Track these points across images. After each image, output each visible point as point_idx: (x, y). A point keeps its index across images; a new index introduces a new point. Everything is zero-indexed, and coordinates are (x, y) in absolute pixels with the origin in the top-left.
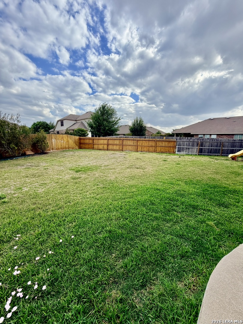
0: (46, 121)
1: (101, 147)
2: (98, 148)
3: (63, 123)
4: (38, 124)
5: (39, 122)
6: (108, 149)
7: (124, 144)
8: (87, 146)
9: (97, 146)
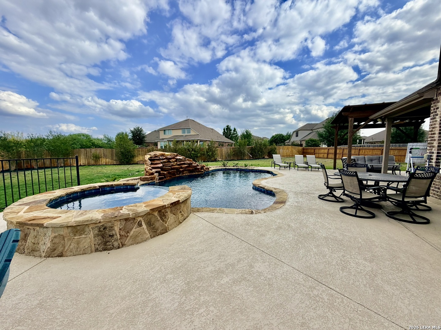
0: (283, 134)
1: (321, 156)
2: (318, 156)
3: (298, 133)
4: (275, 137)
5: (277, 135)
6: (327, 157)
7: (345, 153)
9: (317, 155)
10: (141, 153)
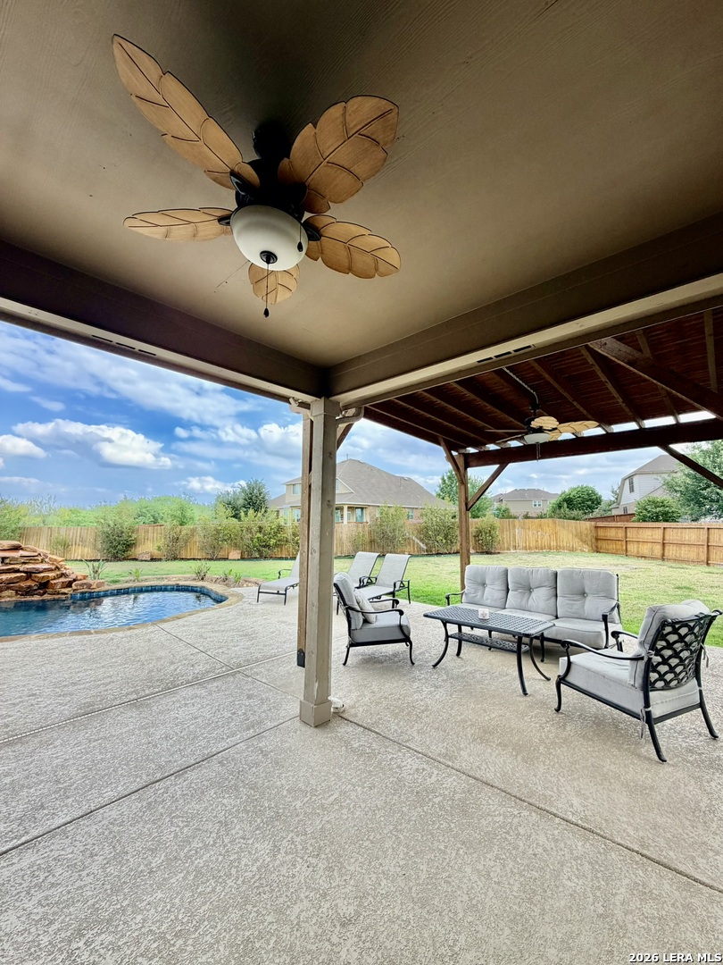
3: (632, 483)
5: (574, 489)
6: (663, 555)
8: (612, 546)
9: (635, 546)
10: (150, 535)
